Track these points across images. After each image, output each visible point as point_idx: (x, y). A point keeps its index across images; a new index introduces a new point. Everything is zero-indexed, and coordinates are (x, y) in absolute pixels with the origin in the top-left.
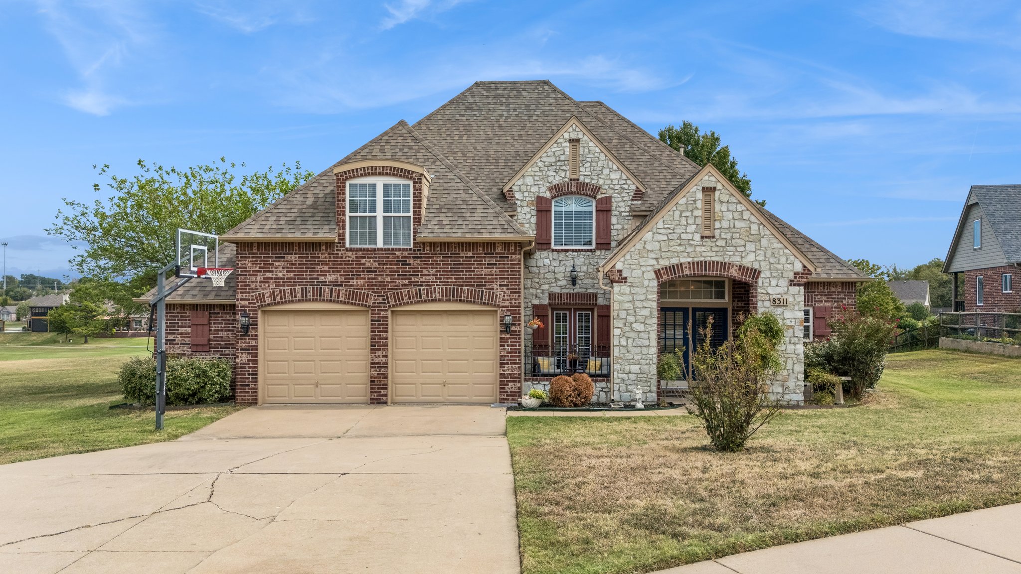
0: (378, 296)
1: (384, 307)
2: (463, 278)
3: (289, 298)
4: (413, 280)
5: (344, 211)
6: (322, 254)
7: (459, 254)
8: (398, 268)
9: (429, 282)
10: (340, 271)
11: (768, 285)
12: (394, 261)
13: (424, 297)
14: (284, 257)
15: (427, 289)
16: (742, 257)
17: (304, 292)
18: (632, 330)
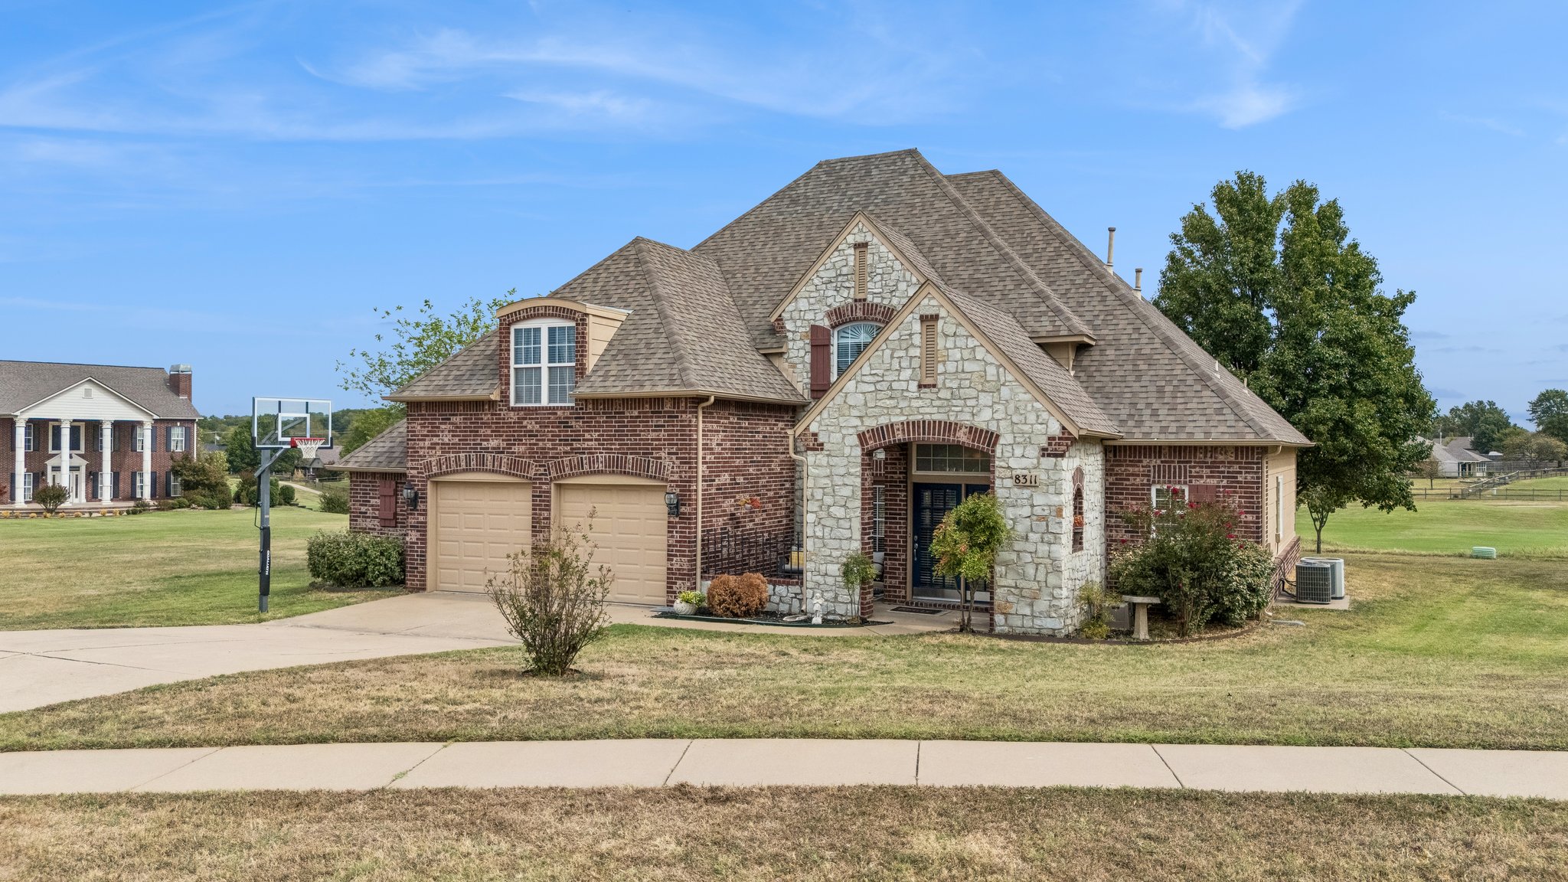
0: (540, 466)
1: (546, 479)
2: (627, 444)
3: (454, 467)
4: (574, 446)
5: (509, 363)
6: (485, 414)
7: (624, 413)
8: (559, 431)
9: (591, 449)
10: (501, 436)
11: (1010, 455)
12: (555, 423)
13: (586, 467)
14: (449, 419)
15: (589, 458)
16: (973, 415)
17: (468, 460)
18: (829, 515)
